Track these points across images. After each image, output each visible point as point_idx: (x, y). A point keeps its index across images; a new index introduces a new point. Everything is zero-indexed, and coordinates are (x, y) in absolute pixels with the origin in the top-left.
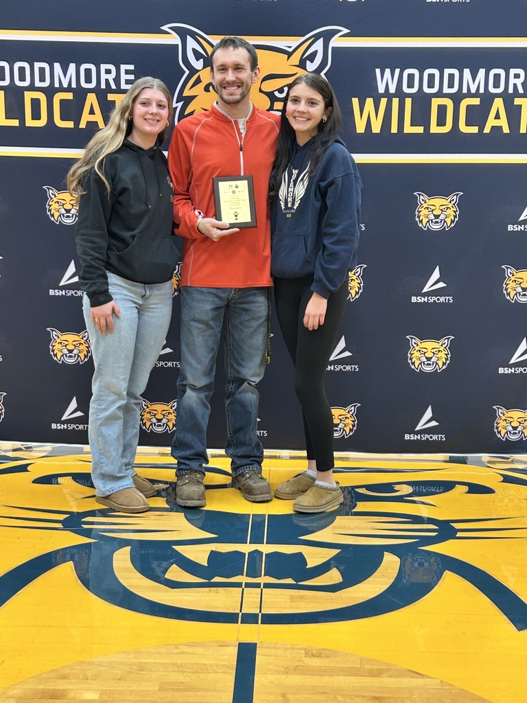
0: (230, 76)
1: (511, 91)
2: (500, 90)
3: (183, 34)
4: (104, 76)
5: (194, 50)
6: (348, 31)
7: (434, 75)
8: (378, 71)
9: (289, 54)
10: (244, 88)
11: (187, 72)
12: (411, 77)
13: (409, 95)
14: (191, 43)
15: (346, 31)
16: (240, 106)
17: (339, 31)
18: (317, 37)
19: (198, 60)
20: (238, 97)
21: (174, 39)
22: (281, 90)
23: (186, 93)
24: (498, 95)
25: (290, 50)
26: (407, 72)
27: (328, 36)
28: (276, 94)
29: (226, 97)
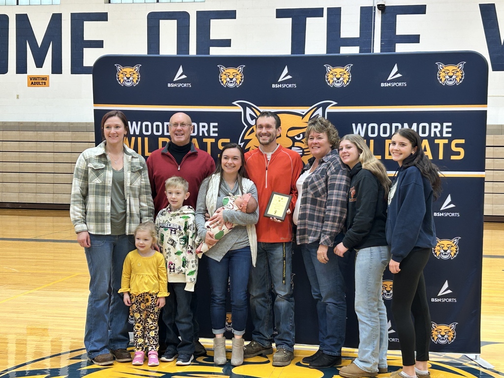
0: (264, 131)
1: (432, 135)
2: (426, 135)
3: (244, 106)
4: (201, 129)
5: (250, 115)
6: (336, 103)
7: (386, 127)
8: (354, 125)
9: (303, 116)
10: (271, 137)
11: (246, 126)
12: (373, 128)
13: (372, 138)
14: (249, 111)
15: (335, 103)
16: (269, 146)
17: (332, 103)
18: (318, 107)
19: (252, 120)
20: (267, 141)
21: (240, 109)
22: (298, 136)
23: (246, 138)
24: (425, 138)
25: (304, 114)
26: (371, 125)
27: (325, 106)
28: (296, 138)
29: (261, 141)
